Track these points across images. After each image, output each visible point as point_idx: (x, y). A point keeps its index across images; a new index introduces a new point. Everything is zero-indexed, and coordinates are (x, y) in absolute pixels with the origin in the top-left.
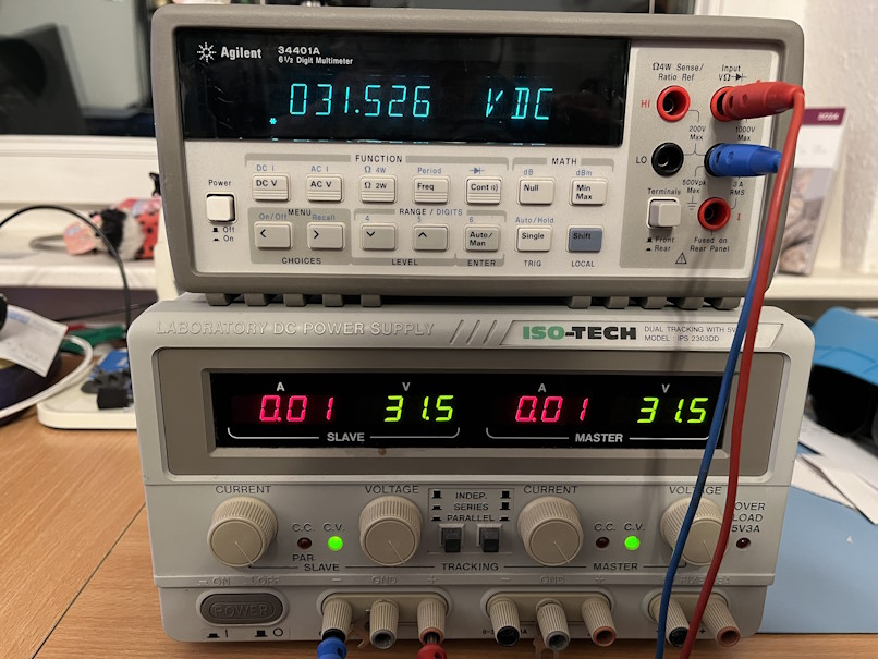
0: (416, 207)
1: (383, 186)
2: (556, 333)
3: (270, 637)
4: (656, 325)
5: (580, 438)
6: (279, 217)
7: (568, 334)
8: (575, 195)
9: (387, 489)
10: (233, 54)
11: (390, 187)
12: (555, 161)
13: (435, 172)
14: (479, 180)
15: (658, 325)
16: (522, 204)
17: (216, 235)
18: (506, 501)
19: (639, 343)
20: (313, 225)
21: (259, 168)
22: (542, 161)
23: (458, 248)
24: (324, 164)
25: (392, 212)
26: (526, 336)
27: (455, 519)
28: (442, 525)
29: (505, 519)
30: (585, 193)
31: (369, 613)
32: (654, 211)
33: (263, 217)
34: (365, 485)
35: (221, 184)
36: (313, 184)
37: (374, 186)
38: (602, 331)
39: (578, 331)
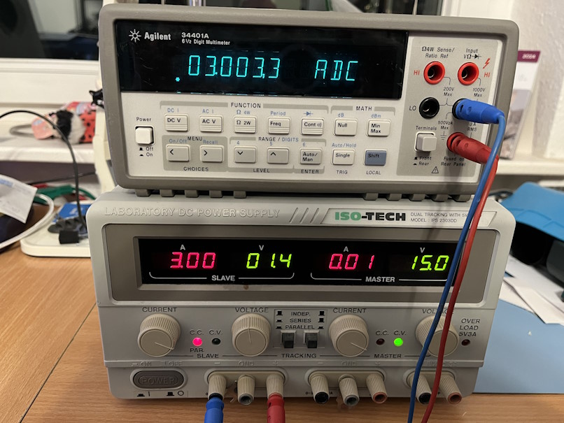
0: (269, 136)
1: (249, 123)
2: (356, 216)
3: (176, 396)
4: (418, 212)
5: (368, 279)
6: (182, 141)
7: (363, 217)
8: (370, 130)
9: (249, 310)
10: (152, 38)
11: (253, 124)
12: (358, 108)
13: (281, 114)
14: (309, 119)
15: (420, 212)
16: (336, 135)
17: (141, 152)
18: (322, 317)
19: (407, 223)
20: (203, 147)
21: (169, 110)
22: (350, 108)
23: (296, 162)
24: (210, 108)
25: (254, 139)
26: (337, 218)
27: (291, 327)
28: (282, 331)
29: (321, 328)
30: (376, 129)
31: (237, 383)
32: (420, 140)
33: (172, 141)
34: (235, 307)
35: (144, 120)
36: (204, 121)
37: (242, 123)
38: (385, 215)
39: (369, 216)
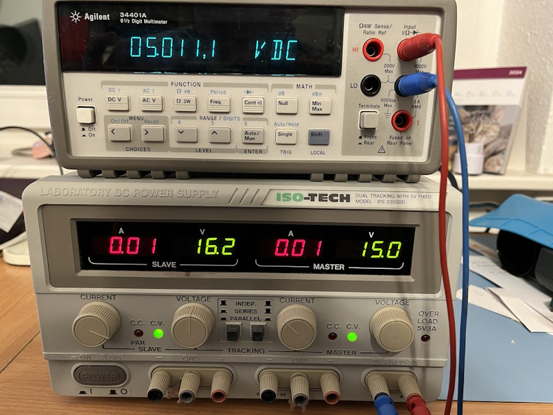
0: (210, 115)
1: (189, 101)
2: (298, 197)
3: (119, 394)
4: (363, 193)
5: (316, 267)
6: (124, 121)
7: (305, 198)
8: (311, 109)
9: (191, 299)
10: (92, 18)
11: (193, 102)
12: (298, 86)
13: (222, 93)
14: (249, 98)
15: (365, 193)
16: (278, 114)
17: (84, 133)
18: (268, 307)
19: (352, 205)
20: (145, 126)
21: (110, 90)
22: (290, 86)
23: (238, 141)
24: (151, 88)
25: (195, 118)
26: (279, 199)
27: (236, 319)
28: (227, 323)
29: (268, 320)
30: (318, 107)
31: (181, 380)
32: (362, 118)
33: (114, 121)
34: (176, 296)
35: (86, 100)
36: (144, 100)
37: (182, 102)
38: (328, 197)
39: (312, 197)
